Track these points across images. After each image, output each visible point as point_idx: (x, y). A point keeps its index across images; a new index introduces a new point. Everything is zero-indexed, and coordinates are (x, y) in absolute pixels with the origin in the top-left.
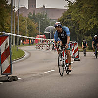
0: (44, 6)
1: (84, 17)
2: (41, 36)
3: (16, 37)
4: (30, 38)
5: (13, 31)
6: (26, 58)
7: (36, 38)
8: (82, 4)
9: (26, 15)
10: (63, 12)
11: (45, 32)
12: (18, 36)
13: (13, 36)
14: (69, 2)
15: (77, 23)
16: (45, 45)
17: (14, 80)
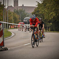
0: (23, 5)
1: (47, 12)
2: (22, 23)
3: (7, 24)
4: (15, 24)
5: (5, 20)
6: (13, 37)
7: (19, 25)
8: (46, 4)
9: (12, 11)
10: (35, 8)
11: (24, 21)
12: (7, 23)
13: (5, 23)
14: (38, 2)
15: (43, 15)
16: (24, 29)
17: (5, 50)
